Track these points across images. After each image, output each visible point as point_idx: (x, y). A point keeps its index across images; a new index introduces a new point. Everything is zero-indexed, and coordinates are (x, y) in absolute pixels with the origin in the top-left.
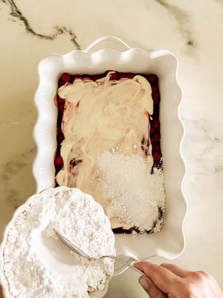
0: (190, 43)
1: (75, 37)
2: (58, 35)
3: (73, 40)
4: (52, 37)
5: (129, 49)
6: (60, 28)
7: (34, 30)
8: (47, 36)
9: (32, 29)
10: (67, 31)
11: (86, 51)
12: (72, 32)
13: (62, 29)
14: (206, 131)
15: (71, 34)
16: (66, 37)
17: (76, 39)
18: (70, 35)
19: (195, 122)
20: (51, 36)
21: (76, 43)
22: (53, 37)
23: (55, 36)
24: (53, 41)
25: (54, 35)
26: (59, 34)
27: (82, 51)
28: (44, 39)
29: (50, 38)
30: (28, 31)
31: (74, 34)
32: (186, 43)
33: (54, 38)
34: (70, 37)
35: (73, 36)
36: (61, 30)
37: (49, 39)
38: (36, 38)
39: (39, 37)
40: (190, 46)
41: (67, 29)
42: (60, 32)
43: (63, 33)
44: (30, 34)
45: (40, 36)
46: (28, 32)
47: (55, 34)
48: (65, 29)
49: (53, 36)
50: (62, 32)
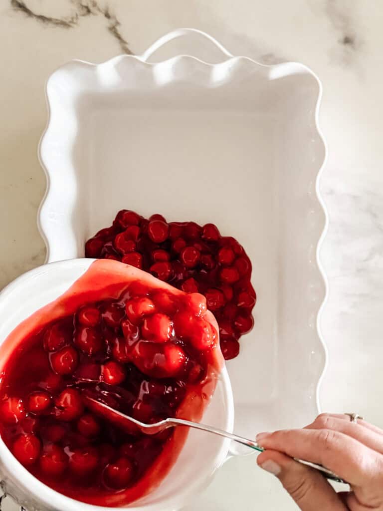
0: (347, 41)
1: (117, 23)
2: (78, 17)
3: (113, 30)
4: (67, 21)
5: (229, 58)
6: (84, 4)
7: (29, 7)
8: (57, 20)
9: (23, 3)
10: (99, 10)
11: (143, 59)
12: (111, 13)
13: (88, 4)
14: (375, 216)
15: (107, 16)
16: (98, 22)
17: (118, 28)
18: (106, 19)
19: (355, 197)
20: (64, 20)
21: (119, 37)
22: (70, 22)
23: (75, 21)
24: (71, 30)
25: (72, 18)
26: (84, 15)
27: (135, 57)
28: (50, 25)
29: (64, 24)
30: (16, 8)
31: (115, 17)
32: (339, 41)
33: (71, 24)
34: (106, 23)
35: (112, 22)
36: (87, 7)
37: (62, 26)
38: (33, 21)
39: (40, 20)
40: (348, 47)
41: (98, 5)
42: (85, 11)
43: (91, 15)
44: (21, 14)
45: (42, 18)
46: (15, 10)
47: (75, 16)
48: (95, 5)
49: (70, 20)
50: (89, 11)
